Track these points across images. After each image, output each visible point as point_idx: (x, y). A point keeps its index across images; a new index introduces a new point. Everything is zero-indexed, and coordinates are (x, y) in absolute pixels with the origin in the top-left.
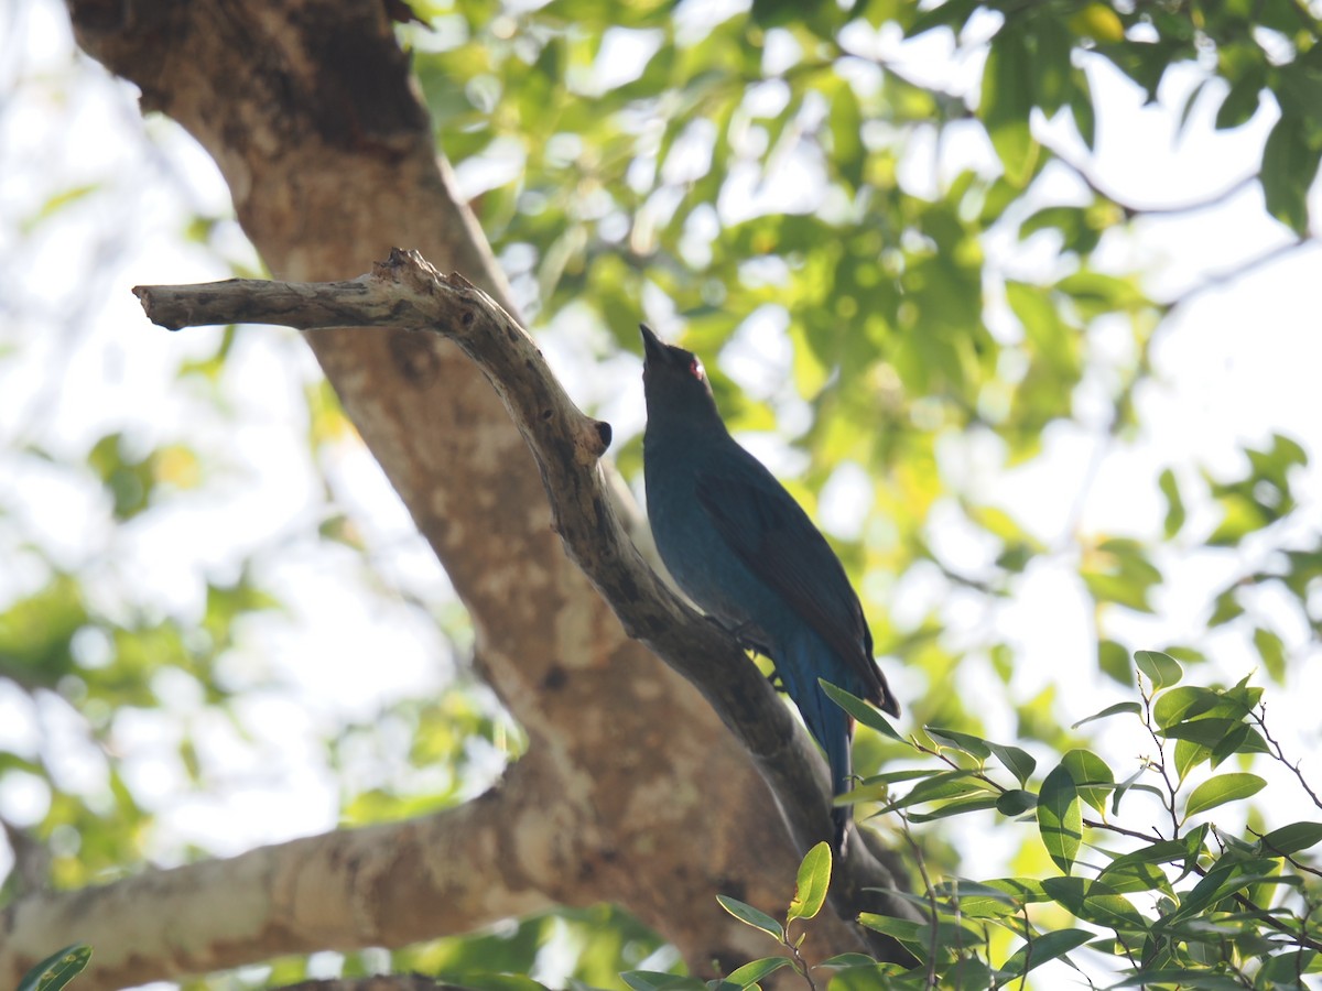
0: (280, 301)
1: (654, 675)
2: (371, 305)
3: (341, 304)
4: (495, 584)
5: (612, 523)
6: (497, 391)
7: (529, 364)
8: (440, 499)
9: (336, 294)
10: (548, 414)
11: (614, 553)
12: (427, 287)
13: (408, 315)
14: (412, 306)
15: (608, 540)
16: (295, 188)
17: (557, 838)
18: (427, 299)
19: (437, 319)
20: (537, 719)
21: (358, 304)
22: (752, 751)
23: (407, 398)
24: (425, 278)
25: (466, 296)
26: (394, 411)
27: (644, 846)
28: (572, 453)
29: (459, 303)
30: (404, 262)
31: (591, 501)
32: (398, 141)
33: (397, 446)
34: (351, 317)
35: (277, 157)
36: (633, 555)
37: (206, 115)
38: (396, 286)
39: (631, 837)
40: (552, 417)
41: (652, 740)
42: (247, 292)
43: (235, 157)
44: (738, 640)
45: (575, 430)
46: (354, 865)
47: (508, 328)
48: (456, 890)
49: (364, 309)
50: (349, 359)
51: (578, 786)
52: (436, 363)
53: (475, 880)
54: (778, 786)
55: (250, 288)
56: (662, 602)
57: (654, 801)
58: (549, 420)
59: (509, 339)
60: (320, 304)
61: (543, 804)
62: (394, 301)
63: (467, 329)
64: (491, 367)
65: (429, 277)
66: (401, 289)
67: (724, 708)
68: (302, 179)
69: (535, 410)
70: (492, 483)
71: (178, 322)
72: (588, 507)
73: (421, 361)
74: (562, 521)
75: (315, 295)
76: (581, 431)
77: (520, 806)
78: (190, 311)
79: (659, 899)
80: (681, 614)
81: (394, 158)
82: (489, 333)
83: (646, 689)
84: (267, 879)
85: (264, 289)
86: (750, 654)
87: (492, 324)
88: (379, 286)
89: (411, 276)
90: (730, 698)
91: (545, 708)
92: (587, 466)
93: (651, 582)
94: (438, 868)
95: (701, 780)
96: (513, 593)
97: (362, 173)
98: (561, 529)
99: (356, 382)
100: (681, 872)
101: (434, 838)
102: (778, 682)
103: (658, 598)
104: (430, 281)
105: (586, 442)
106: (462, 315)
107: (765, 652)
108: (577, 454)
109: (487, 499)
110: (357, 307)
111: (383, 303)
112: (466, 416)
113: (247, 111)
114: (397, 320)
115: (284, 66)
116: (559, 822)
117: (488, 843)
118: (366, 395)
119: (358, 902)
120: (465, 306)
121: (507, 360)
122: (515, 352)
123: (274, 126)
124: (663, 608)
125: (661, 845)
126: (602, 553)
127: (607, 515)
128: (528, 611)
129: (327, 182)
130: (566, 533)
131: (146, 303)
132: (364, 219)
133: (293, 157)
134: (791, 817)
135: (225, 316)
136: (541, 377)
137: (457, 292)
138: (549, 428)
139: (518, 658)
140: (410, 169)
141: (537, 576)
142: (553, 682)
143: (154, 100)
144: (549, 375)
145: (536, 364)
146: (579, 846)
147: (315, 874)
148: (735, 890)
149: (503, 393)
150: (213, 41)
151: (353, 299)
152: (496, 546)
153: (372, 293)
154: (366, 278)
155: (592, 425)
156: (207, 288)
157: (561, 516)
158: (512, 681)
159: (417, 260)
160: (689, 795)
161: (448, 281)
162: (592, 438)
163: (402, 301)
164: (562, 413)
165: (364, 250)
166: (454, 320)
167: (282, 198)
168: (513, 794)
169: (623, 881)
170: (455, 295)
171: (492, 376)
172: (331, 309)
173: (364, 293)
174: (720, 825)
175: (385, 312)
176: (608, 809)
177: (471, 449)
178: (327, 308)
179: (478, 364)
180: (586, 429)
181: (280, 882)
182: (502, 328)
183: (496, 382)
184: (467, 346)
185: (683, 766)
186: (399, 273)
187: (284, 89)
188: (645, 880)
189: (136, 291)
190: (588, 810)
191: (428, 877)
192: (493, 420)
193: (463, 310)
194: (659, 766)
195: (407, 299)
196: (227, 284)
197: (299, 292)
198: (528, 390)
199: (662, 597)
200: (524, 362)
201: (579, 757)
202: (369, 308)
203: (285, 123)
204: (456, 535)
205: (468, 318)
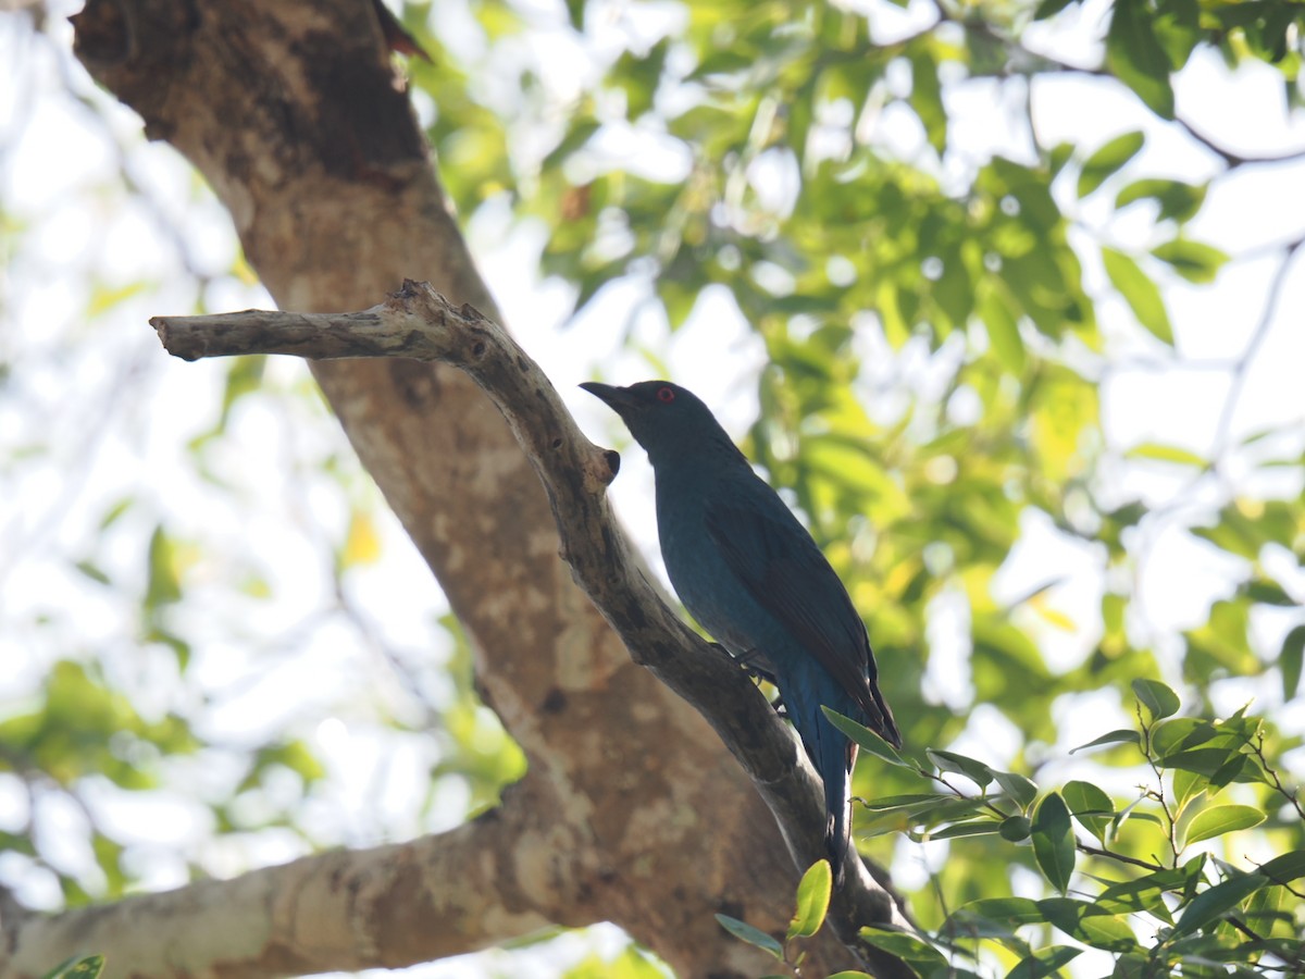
0: (295, 332)
1: (653, 698)
2: (383, 336)
3: (355, 334)
4: (495, 608)
5: (620, 551)
6: (508, 421)
7: (539, 393)
8: (441, 523)
9: (349, 325)
10: (557, 443)
11: (622, 580)
12: (440, 319)
13: (421, 346)
14: (423, 337)
15: (616, 568)
16: (298, 216)
17: (556, 860)
18: (438, 330)
19: (449, 350)
20: (536, 742)
21: (372, 334)
22: (756, 776)
23: (409, 423)
24: (437, 309)
25: (478, 327)
26: (396, 436)
27: (642, 868)
28: (581, 481)
29: (471, 333)
30: (416, 294)
31: (600, 530)
32: (400, 171)
33: (398, 471)
34: (364, 347)
35: (280, 186)
36: (640, 582)
37: (209, 146)
38: (410, 317)
39: (630, 859)
40: (561, 446)
41: (650, 763)
42: (263, 323)
43: (238, 185)
44: (743, 667)
45: (584, 459)
46: (354, 887)
47: (519, 358)
48: (456, 912)
49: (377, 339)
50: (351, 385)
51: (578, 809)
52: (437, 389)
53: (475, 902)
54: (782, 811)
55: (265, 319)
56: (669, 629)
57: (651, 823)
58: (558, 449)
59: (519, 369)
60: (334, 335)
61: (542, 827)
62: (406, 332)
63: (478, 359)
64: (501, 398)
65: (441, 308)
66: (413, 320)
67: (729, 733)
68: (304, 208)
69: (545, 439)
70: (492, 508)
71: (194, 353)
72: (597, 535)
73: (423, 387)
74: (570, 549)
75: (329, 326)
76: (590, 459)
77: (519, 828)
78: (206, 342)
79: (659, 922)
80: (687, 641)
81: (396, 187)
82: (499, 363)
83: (644, 713)
84: (268, 900)
85: (279, 320)
86: (755, 680)
87: (502, 354)
88: (391, 316)
89: (424, 306)
90: (735, 724)
91: (544, 731)
92: (596, 494)
93: (658, 609)
94: (439, 891)
95: (698, 803)
96: (513, 617)
97: (365, 202)
98: (568, 557)
99: (359, 408)
100: (680, 894)
101: (434, 860)
102: (782, 708)
103: (665, 625)
104: (442, 312)
105: (595, 470)
106: (473, 345)
107: (771, 679)
108: (586, 482)
109: (487, 524)
110: (370, 337)
111: (396, 334)
112: (467, 442)
113: (250, 140)
114: (410, 350)
115: (286, 96)
116: (558, 844)
117: (487, 865)
118: (368, 420)
119: (358, 923)
120: (477, 336)
121: (517, 390)
122: (525, 381)
123: (277, 155)
124: (670, 635)
125: (658, 867)
126: (610, 581)
127: (615, 544)
128: (528, 635)
129: (329, 210)
130: (575, 560)
131: (163, 334)
132: (367, 247)
133: (296, 186)
134: (794, 841)
135: (241, 346)
136: (551, 406)
137: (469, 323)
138: (558, 456)
139: (517, 681)
140: (412, 198)
141: (537, 600)
142: (553, 706)
143: (158, 129)
144: (559, 404)
145: (546, 394)
146: (577, 867)
147: (315, 895)
148: (735, 911)
149: (514, 423)
150: (217, 71)
151: (366, 330)
152: (496, 570)
153: (385, 324)
154: (379, 309)
155: (601, 454)
156: (223, 320)
157: (570, 543)
158: (512, 705)
159: (430, 291)
160: (687, 818)
161: (460, 312)
162: (601, 467)
163: (414, 331)
164: (571, 441)
165: (366, 278)
166: (465, 350)
167: (285, 226)
168: (512, 816)
169: (622, 902)
170: (465, 324)
171: (502, 405)
172: (345, 340)
173: (377, 324)
174: (718, 847)
175: (397, 342)
176: (607, 832)
177: (472, 474)
178: (340, 338)
179: (489, 393)
180: (595, 458)
181: (281, 903)
182: (512, 358)
183: (507, 412)
184: (477, 375)
185: (681, 789)
186: (411, 303)
187: (287, 120)
188: (644, 903)
189: (153, 322)
190: (585, 831)
191: (428, 897)
192: (494, 446)
193: (474, 340)
194: (657, 788)
195: (419, 330)
196: (243, 316)
197: (314, 323)
198: (538, 419)
199: (669, 624)
200: (534, 392)
201: (578, 780)
202: (382, 339)
203: (288, 152)
204: (457, 559)
205: (479, 348)
